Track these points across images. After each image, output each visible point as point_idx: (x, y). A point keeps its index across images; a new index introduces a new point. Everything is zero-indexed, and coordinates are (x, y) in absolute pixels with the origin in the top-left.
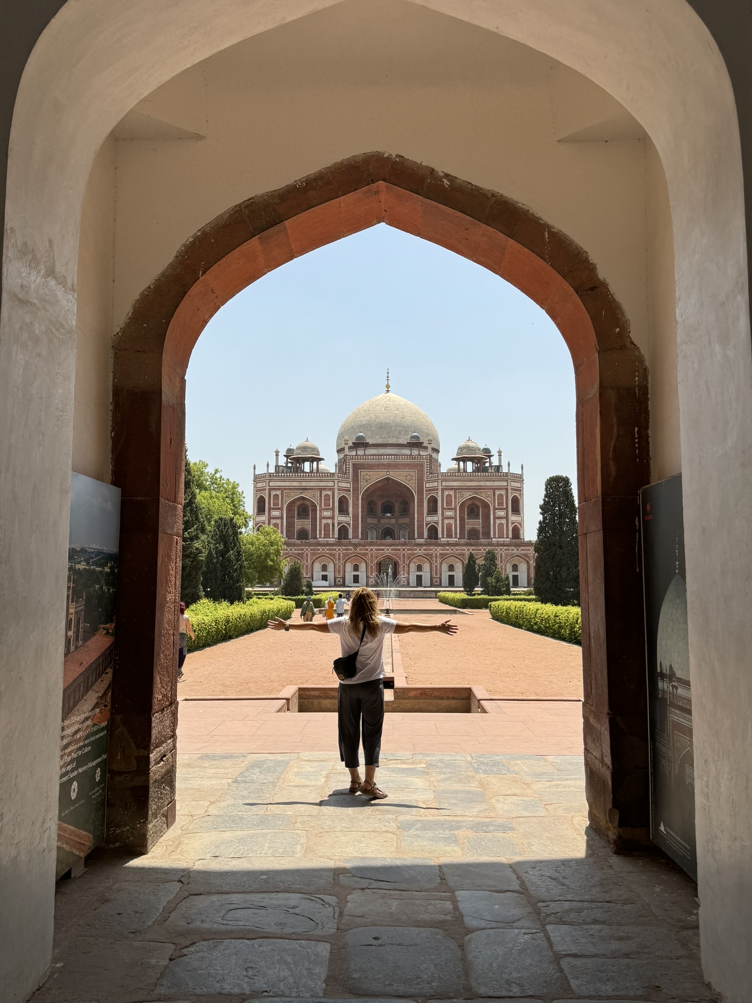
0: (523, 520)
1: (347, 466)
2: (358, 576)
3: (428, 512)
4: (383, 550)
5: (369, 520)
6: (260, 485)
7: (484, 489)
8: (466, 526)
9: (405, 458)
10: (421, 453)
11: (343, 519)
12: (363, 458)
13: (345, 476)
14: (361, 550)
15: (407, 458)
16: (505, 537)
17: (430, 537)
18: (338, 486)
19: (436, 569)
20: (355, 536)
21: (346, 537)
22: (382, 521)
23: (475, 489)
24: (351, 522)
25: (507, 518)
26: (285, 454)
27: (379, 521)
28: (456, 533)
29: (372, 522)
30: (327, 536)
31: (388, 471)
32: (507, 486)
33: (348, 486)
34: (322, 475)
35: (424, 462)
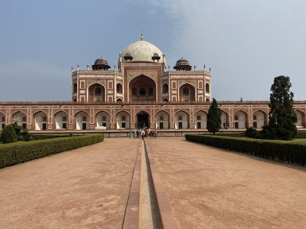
1: (121, 68)
2: (125, 123)
3: (163, 92)
4: (140, 107)
6: (75, 77)
7: (192, 79)
8: (182, 99)
9: (151, 65)
10: (159, 62)
11: (119, 95)
12: (129, 64)
13: (120, 73)
14: (126, 107)
18: (116, 78)
19: (172, 119)
23: (188, 80)
24: (124, 97)
25: (204, 94)
27: (138, 98)
29: (135, 98)
31: (142, 71)
32: (204, 78)
33: (122, 78)
34: (108, 72)
35: (161, 67)
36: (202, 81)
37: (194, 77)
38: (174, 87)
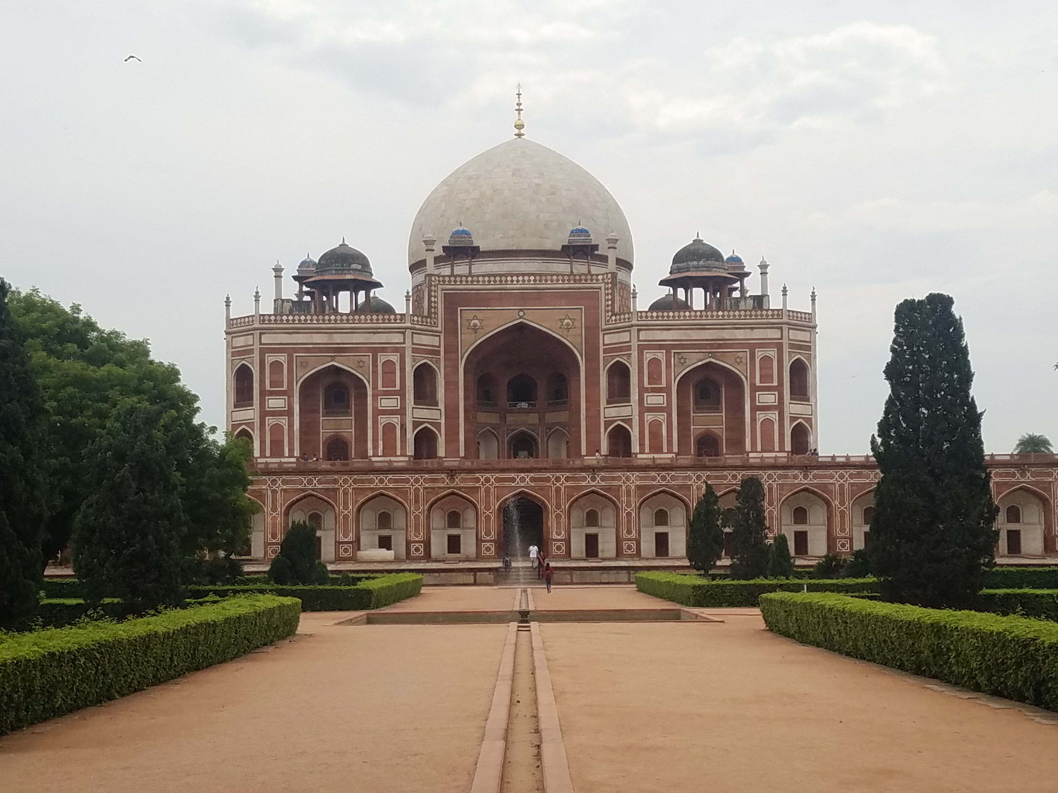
0: (814, 412)
1: (433, 299)
2: (458, 537)
3: (609, 398)
4: (513, 480)
5: (483, 417)
6: (240, 342)
7: (731, 346)
8: (692, 427)
9: (558, 280)
10: (594, 270)
11: (424, 413)
12: (467, 281)
13: (429, 320)
14: (463, 480)
15: (563, 280)
16: (777, 449)
17: (613, 452)
18: (413, 344)
19: (629, 522)
20: (452, 450)
21: (432, 454)
22: (510, 418)
23: (712, 347)
24: (443, 421)
25: (780, 408)
26: (296, 274)
27: (503, 419)
28: (670, 443)
29: (488, 421)
30: (389, 450)
31: (521, 310)
32: (781, 338)
33: (435, 341)
34: (378, 320)
35: (600, 288)
36: (772, 353)
37: (740, 334)
38: (654, 377)
